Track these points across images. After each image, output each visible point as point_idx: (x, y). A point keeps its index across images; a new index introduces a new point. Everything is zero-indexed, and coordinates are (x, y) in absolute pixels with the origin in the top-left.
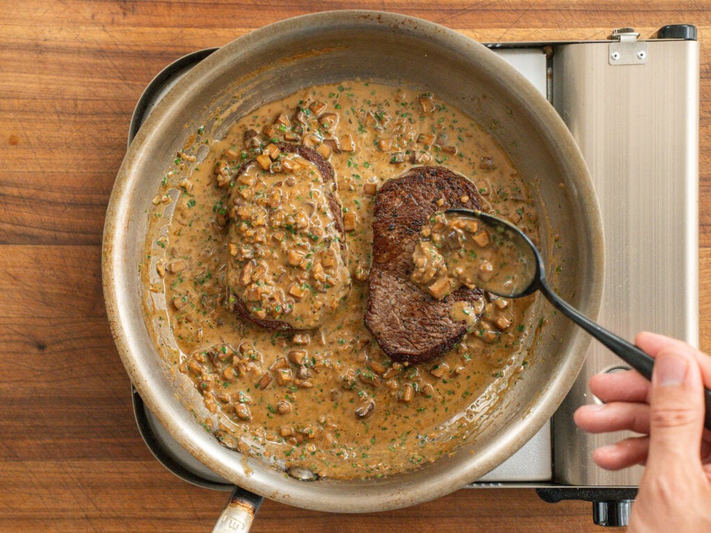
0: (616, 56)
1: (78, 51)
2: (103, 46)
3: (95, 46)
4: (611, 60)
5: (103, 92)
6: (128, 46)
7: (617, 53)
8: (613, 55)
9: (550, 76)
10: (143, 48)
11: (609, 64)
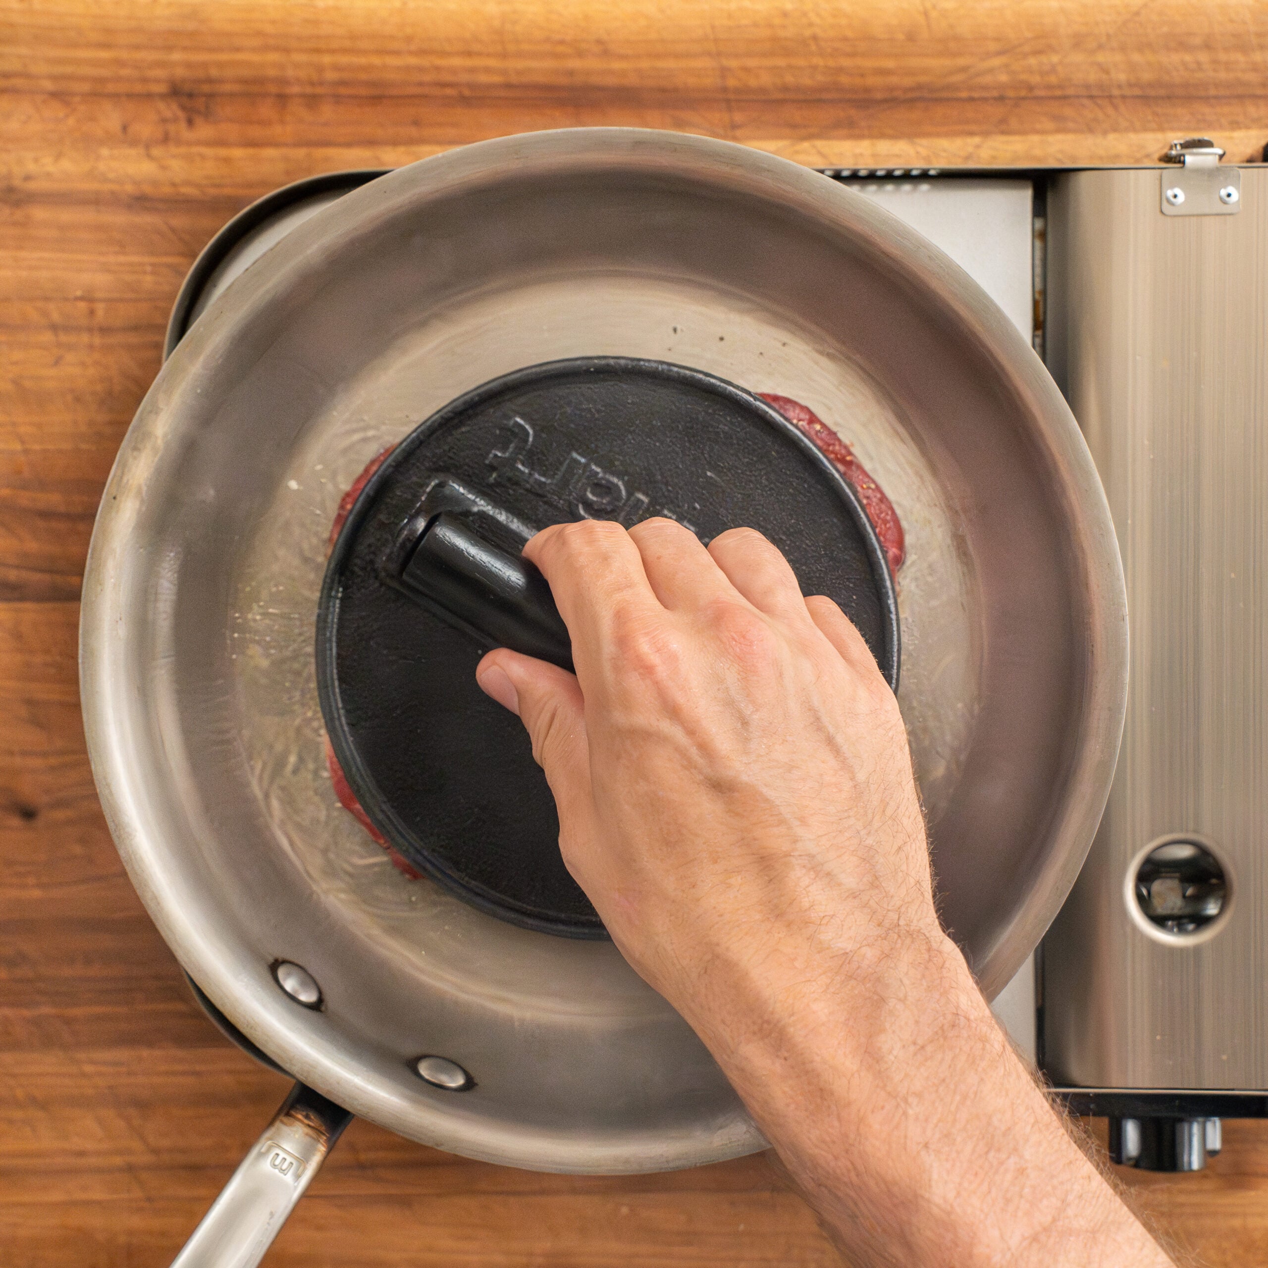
0: (1175, 196)
1: (95, 201)
2: (148, 189)
3: (129, 188)
4: (1165, 203)
5: (148, 280)
6: (197, 186)
7: (1177, 191)
8: (1170, 193)
9: (1041, 236)
10: (227, 191)
11: (1162, 212)
